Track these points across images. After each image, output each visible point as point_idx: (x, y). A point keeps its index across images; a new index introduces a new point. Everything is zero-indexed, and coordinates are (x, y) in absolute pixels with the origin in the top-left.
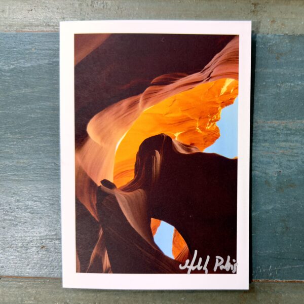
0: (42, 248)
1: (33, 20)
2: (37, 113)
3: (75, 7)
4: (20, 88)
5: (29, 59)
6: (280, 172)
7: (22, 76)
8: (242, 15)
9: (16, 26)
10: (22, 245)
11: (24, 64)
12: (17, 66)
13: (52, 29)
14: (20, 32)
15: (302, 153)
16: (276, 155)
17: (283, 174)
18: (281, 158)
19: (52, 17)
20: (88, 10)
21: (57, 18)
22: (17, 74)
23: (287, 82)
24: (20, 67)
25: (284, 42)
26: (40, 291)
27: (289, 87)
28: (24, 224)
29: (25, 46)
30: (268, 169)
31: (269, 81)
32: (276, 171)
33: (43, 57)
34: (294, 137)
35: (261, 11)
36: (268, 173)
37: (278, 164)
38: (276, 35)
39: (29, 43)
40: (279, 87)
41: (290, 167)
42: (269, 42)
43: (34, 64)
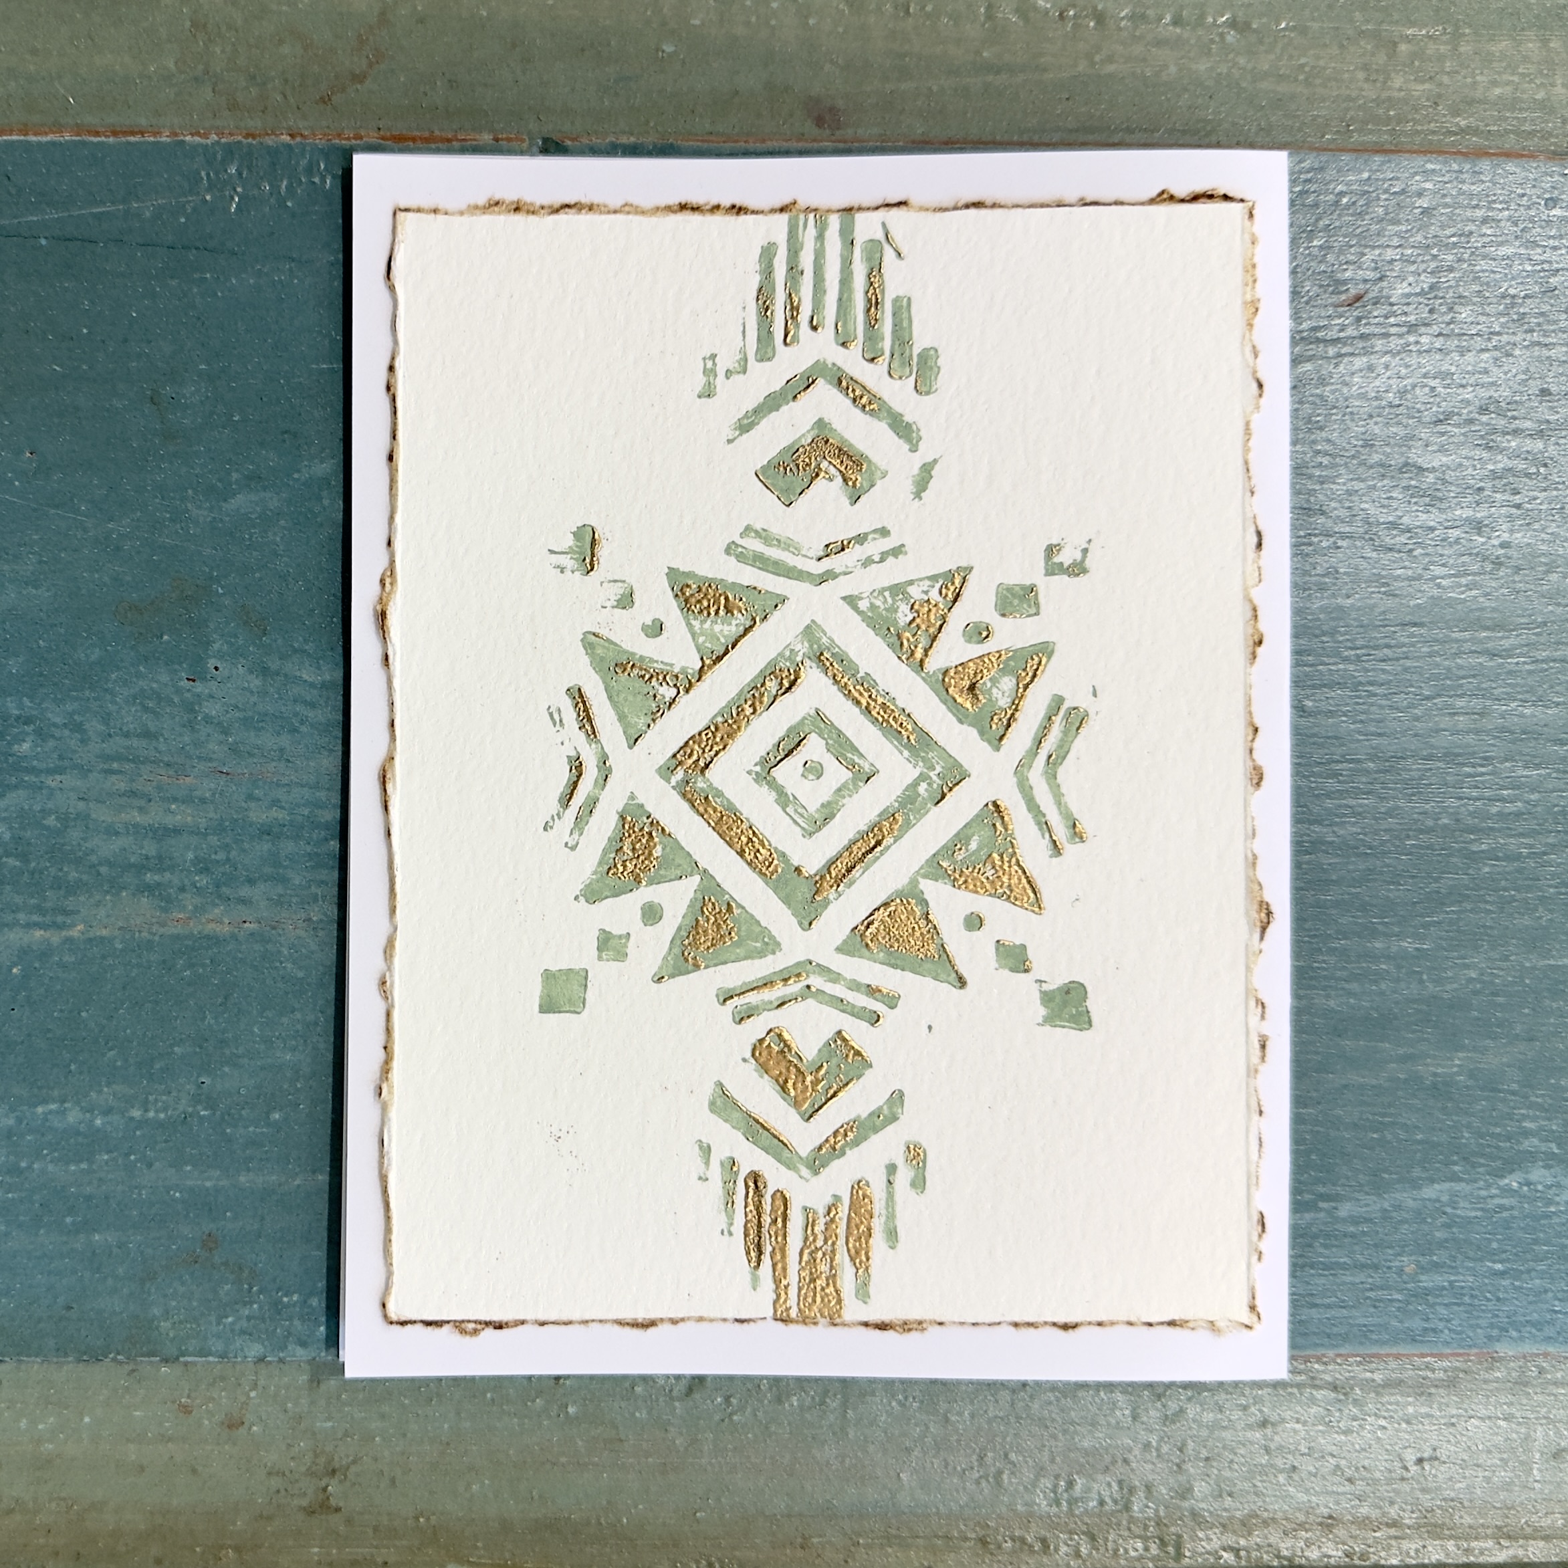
0: (1358, 298)
1: (1411, 1410)
2: (1389, 958)
3: (1212, 1482)
4: (1471, 1075)
5: (1429, 1220)
6: (194, 681)
7: (1466, 1135)
8: (386, 1453)
9: (1497, 1380)
10: (1457, 308)
11: (1454, 1195)
12: (1488, 1186)
13: (1318, 1371)
14: (1474, 1351)
15: (84, 771)
16: (214, 764)
17: (176, 667)
18: (188, 748)
19: (1321, 1428)
20: (1144, 1470)
21: (1298, 1426)
22: (1489, 1146)
23: (161, 1125)
24: (1475, 1181)
25: (181, 1322)
26: (1366, 86)
27: (151, 1098)
28: (1448, 416)
29: (1451, 1282)
30: (252, 692)
31: (251, 1129)
32: (208, 684)
33: (1364, 1233)
34: (123, 851)
35: (297, 1476)
36: (251, 672)
37: (204, 718)
38: (219, 1357)
39: (1430, 1299)
40: (203, 1097)
41: (141, 703)
42: (252, 1321)
43: (1406, 1195)
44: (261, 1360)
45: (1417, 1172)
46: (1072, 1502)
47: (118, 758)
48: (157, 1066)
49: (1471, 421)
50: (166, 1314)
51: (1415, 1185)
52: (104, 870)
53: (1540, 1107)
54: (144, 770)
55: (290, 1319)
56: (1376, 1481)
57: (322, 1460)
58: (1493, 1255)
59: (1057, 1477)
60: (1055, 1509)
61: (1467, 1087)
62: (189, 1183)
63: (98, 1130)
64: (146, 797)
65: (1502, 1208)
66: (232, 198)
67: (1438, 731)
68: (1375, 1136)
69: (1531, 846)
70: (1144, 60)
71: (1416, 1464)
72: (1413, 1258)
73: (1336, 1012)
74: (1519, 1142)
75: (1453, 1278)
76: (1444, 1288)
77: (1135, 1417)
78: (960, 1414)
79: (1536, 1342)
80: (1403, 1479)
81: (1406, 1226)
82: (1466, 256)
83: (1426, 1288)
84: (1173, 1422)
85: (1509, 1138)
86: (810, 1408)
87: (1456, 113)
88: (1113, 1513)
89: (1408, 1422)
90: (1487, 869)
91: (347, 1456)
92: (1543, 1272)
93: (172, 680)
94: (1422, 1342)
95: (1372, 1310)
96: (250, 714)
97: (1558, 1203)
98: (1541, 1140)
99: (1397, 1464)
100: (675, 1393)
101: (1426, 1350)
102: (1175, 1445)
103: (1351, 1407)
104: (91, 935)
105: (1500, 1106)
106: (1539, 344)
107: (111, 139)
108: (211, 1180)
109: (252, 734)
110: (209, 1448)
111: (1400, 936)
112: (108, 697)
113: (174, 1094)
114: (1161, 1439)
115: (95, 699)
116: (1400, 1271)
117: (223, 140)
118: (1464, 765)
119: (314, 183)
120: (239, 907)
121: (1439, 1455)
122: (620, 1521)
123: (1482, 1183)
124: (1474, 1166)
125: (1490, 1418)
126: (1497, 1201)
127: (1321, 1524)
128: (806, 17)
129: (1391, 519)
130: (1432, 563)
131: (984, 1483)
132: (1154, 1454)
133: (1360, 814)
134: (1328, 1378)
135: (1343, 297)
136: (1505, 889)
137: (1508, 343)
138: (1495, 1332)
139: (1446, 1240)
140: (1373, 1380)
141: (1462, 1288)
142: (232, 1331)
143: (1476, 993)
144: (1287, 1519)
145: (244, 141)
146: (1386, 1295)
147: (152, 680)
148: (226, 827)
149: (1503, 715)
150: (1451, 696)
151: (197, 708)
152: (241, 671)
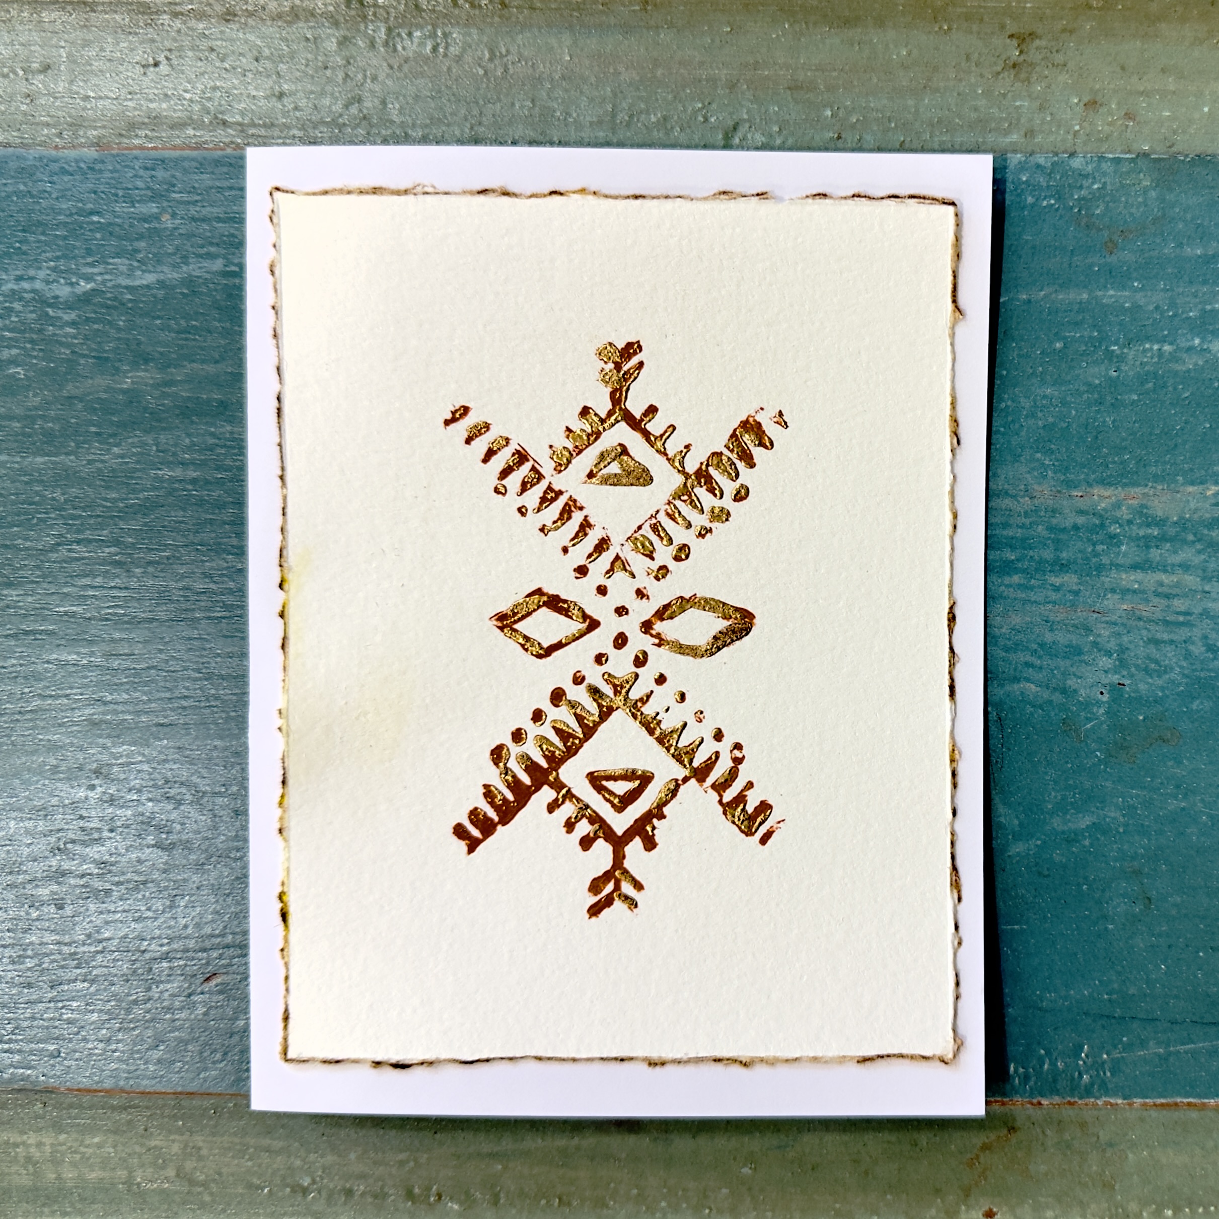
0: (208, 979)
2: (183, 463)
3: (322, 50)
4: (117, 369)
5: (150, 256)
6: (1119, 684)
7: (121, 323)
8: (973, 80)
9: (95, 128)
10: (130, 972)
11: (129, 276)
12: (104, 282)
13: (238, 136)
14: (114, 152)
15: (1205, 613)
16: (1104, 619)
17: (1133, 695)
18: (1125, 631)
19: (236, 92)
20: (376, 61)
21: (254, 93)
22: (103, 314)
23: (1148, 338)
24: (114, 287)
25: (1134, 185)
26: (201, 1144)
27: (1156, 360)
28: (136, 889)
29: (134, 207)
30: (1074, 675)
31: (1078, 335)
32: (1106, 681)
33: (202, 247)
34: (1175, 552)
35: (1043, 63)
36: (1075, 691)
37: (1112, 655)
38: (1105, 157)
39: (149, 193)
40: (1115, 360)
41: (1161, 666)
42: (1079, 185)
43: (170, 276)
44: (1072, 155)
45: (161, 293)
46: (433, 35)
47: (1177, 624)
48: (1151, 385)
49: (118, 884)
50: (1145, 191)
51: (162, 284)
52: (1191, 537)
53: (61, 344)
54: (1159, 615)
55: (1048, 187)
56: (192, 49)
57: (1023, 75)
58: (100, 227)
59: (445, 55)
60: (447, 30)
61: (120, 361)
62: (1127, 293)
63: (1198, 336)
64: (1157, 594)
65: (91, 265)
66: (1087, 1056)
67: (146, 642)
68: (194, 323)
69: (70, 550)
70: (375, 1163)
71: (160, 62)
72: (163, 226)
73: (225, 421)
74: (79, 316)
75: (132, 209)
76: (138, 202)
77: (384, 103)
78: (522, 107)
79: (65, 159)
80: (170, 50)
81: (169, 251)
82: (122, 1012)
83: (153, 202)
84: (353, 98)
85: (88, 319)
86: (641, 112)
87: (129, 1122)
88: (400, 26)
89: (166, 95)
90: (105, 532)
91: (1003, 78)
92: (60, 214)
93: (1136, 685)
94: (156, 160)
95: (196, 185)
96: (1075, 658)
97: (48, 268)
98: (60, 318)
99: (175, 62)
100: (747, 125)
101: (152, 152)
102: (352, 79)
103: (212, 108)
104: (1201, 487)
105: (93, 346)
106: (66, 944)
107: (1179, 1100)
108: (1110, 295)
109: (1074, 642)
110: (1112, 86)
111: (173, 480)
112: (1186, 672)
113: (1138, 363)
114: (362, 85)
115: (1195, 670)
116: (174, 215)
117: (1092, 1100)
118: (124, 615)
119: (1023, 1068)
120: (1085, 508)
121: (142, 69)
122: (791, 25)
123: (109, 284)
124: (115, 299)
125: (101, 98)
126: (95, 270)
127: (235, 15)
128: (639, 1195)
129: (182, 807)
130: (150, 774)
131: (504, 51)
132: (368, 73)
133: (206, 577)
134: (230, 131)
135: (219, 980)
136: (91, 516)
137: (90, 945)
138: (98, 167)
139: (137, 239)
140: (194, 129)
141: (124, 202)
142: (1094, 178)
143: (114, 435)
144: (262, 19)
145: (1076, 1099)
146: (185, 197)
147: (1152, 685)
148: (1095, 570)
149: (92, 654)
150: (134, 669)
151: (1117, 663)
152: (1082, 692)
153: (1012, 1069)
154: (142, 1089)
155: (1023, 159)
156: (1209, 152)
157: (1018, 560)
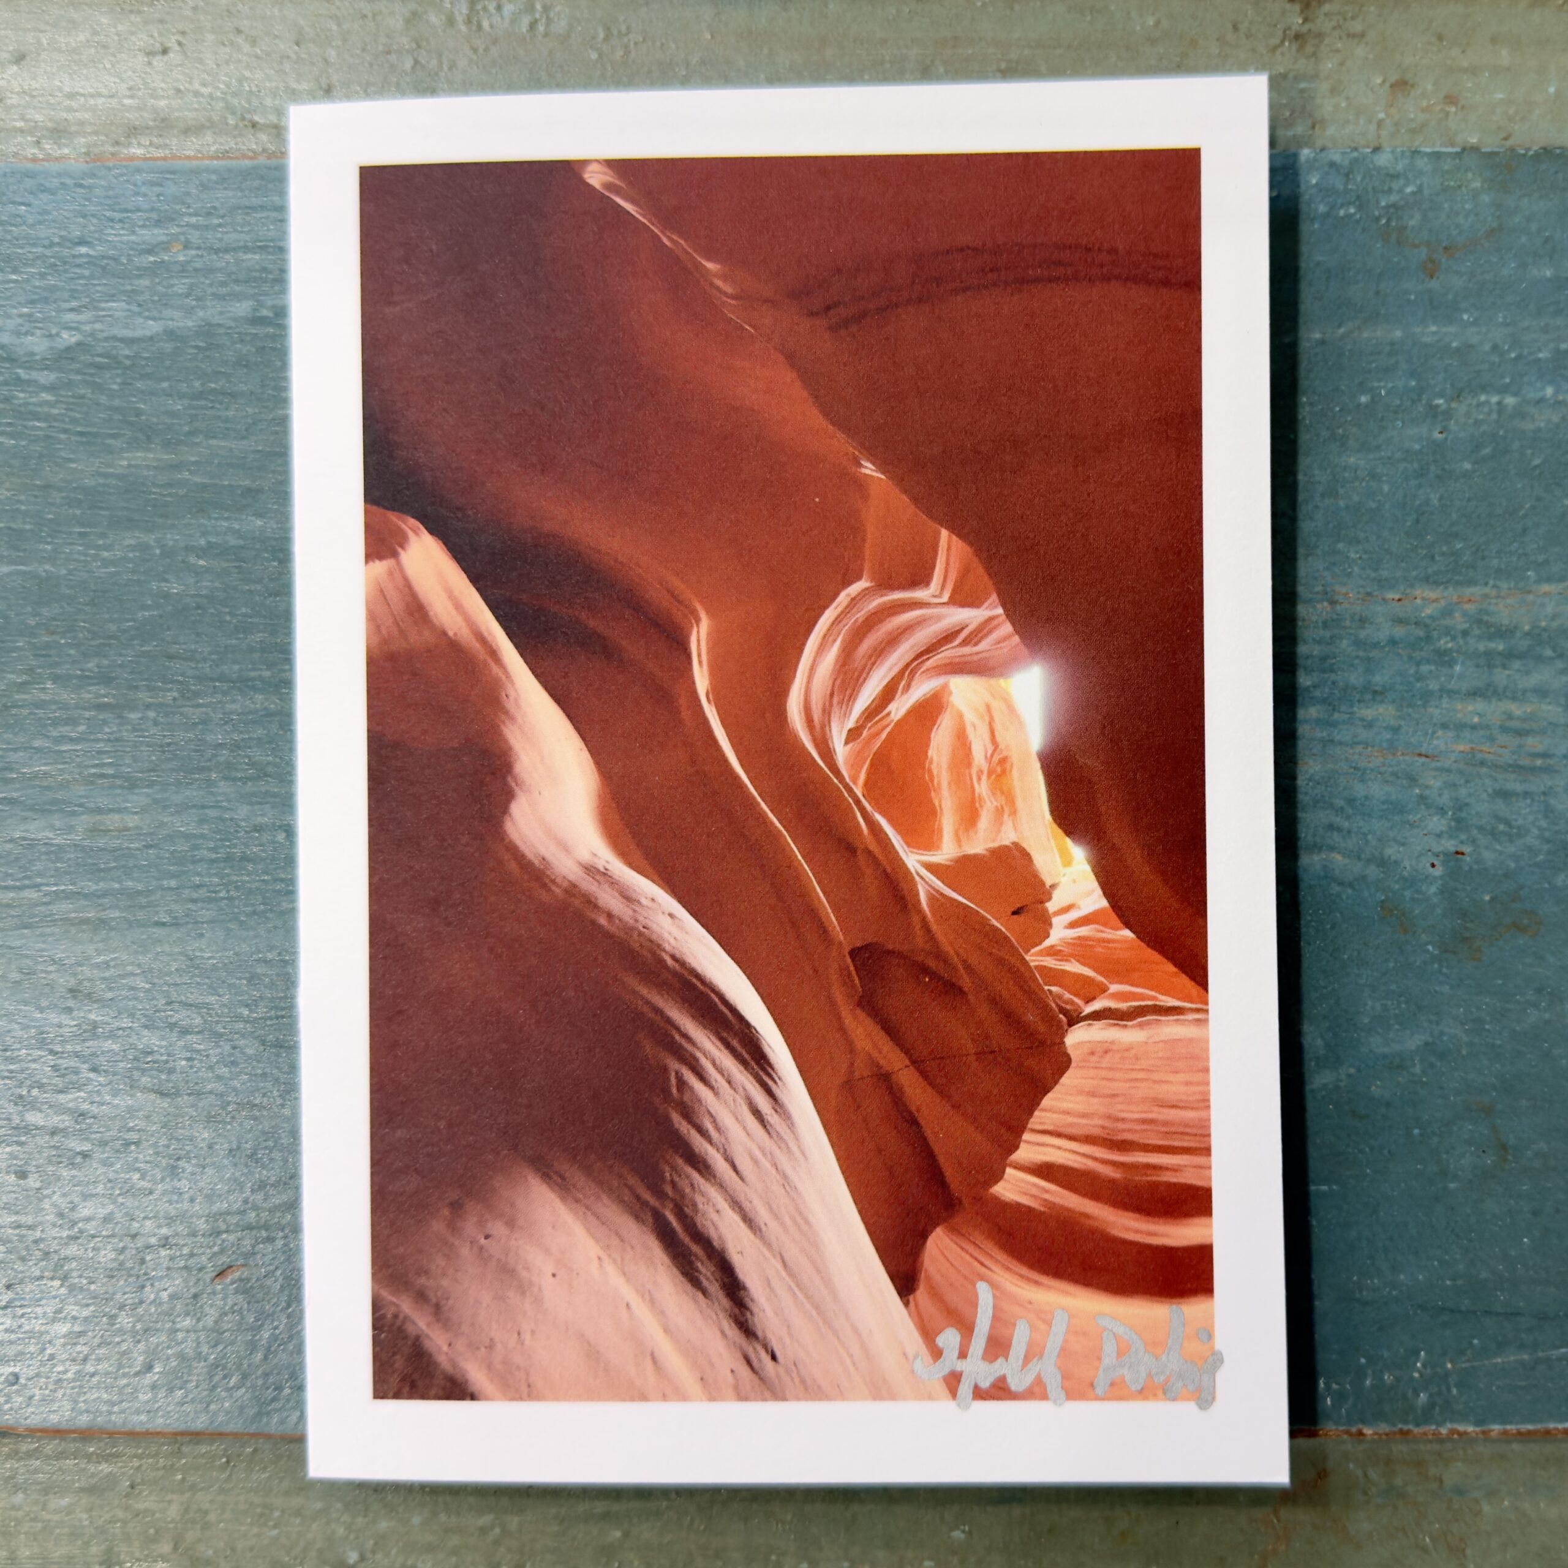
0: (221, 1274)
2: (197, 571)
3: (383, 29)
5: (155, 298)
6: (1457, 853)
8: (1243, 57)
9: (84, 135)
10: (116, 1264)
11: (126, 326)
12: (92, 334)
13: (272, 143)
14: (109, 164)
16: (1433, 765)
17: (1475, 867)
18: (1462, 781)
19: (271, 86)
20: (456, 43)
22: (92, 375)
23: (1483, 389)
24: (107, 339)
25: (1460, 187)
26: (208, 1506)
27: (1494, 416)
29: (134, 233)
30: (1395, 840)
31: (1390, 386)
32: (1441, 849)
33: (223, 284)
34: (1527, 673)
35: (1336, 33)
36: (1396, 862)
37: (1446, 813)
38: (1419, 152)
39: (154, 216)
40: (1440, 418)
41: (1510, 826)
42: (1386, 188)
43: (181, 324)
44: (1377, 149)
45: (168, 347)
46: (530, 9)
47: (1533, 770)
48: (1488, 450)
50: (1475, 195)
51: (170, 334)
52: (1549, 653)
54: (1507, 757)
55: (1346, 191)
56: (213, 30)
57: (1309, 49)
58: (91, 261)
59: (547, 35)
62: (1452, 329)
63: (1550, 383)
64: (1504, 729)
65: (78, 311)
66: (1424, 1366)
68: (213, 385)
70: (447, 1530)
71: (169, 48)
72: (173, 259)
73: (254, 514)
74: (59, 379)
75: (133, 238)
76: (143, 226)
79: (45, 173)
80: (183, 33)
81: (180, 291)
83: (160, 227)
85: (70, 383)
87: (111, 1478)
89: (178, 91)
90: (90, 665)
91: (1282, 54)
92: (36, 245)
93: (1480, 853)
94: (165, 172)
95: (217, 204)
96: (1397, 818)
97: (19, 316)
98: (35, 381)
99: (189, 48)
101: (159, 164)
102: (423, 67)
103: (239, 107)
104: (1561, 585)
105: (79, 417)
106: (30, 1228)
107: (1552, 1426)
108: (1431, 332)
109: (1394, 796)
110: (1425, 61)
112: (1547, 834)
113: (1470, 421)
114: (437, 74)
115: (1558, 832)
116: (187, 245)
117: (1433, 1427)
118: (114, 776)
119: (1337, 1383)
120: (1405, 616)
121: (145, 58)
123: (100, 336)
124: (107, 355)
125: (92, 96)
126: (83, 318)
129: (189, 1037)
130: (148, 991)
131: (623, 28)
132: (445, 58)
133: (227, 723)
134: (264, 137)
135: (237, 1275)
136: (70, 645)
137: (60, 1228)
138: (88, 182)
139: (140, 277)
140: (214, 133)
141: (123, 228)
142: (1407, 179)
143: (103, 535)
145: (1411, 1427)
146: (200, 220)
147: (1501, 853)
148: (1421, 699)
149: (70, 829)
150: (128, 848)
151: (1453, 823)
152: (1407, 864)
153: (1321, 1384)
154: (129, 1427)
155: (1313, 155)
156: (1558, 143)
157: (1314, 687)
